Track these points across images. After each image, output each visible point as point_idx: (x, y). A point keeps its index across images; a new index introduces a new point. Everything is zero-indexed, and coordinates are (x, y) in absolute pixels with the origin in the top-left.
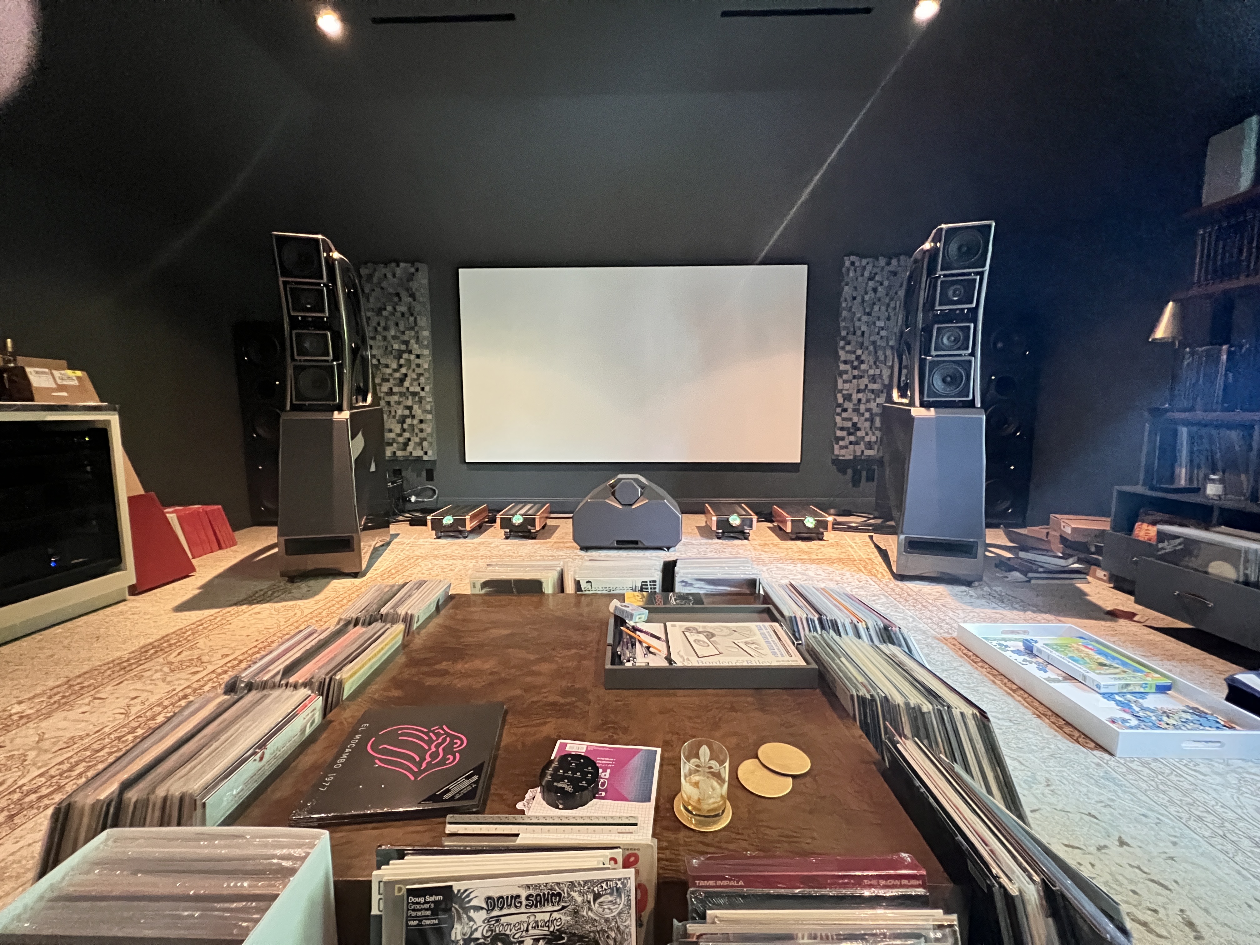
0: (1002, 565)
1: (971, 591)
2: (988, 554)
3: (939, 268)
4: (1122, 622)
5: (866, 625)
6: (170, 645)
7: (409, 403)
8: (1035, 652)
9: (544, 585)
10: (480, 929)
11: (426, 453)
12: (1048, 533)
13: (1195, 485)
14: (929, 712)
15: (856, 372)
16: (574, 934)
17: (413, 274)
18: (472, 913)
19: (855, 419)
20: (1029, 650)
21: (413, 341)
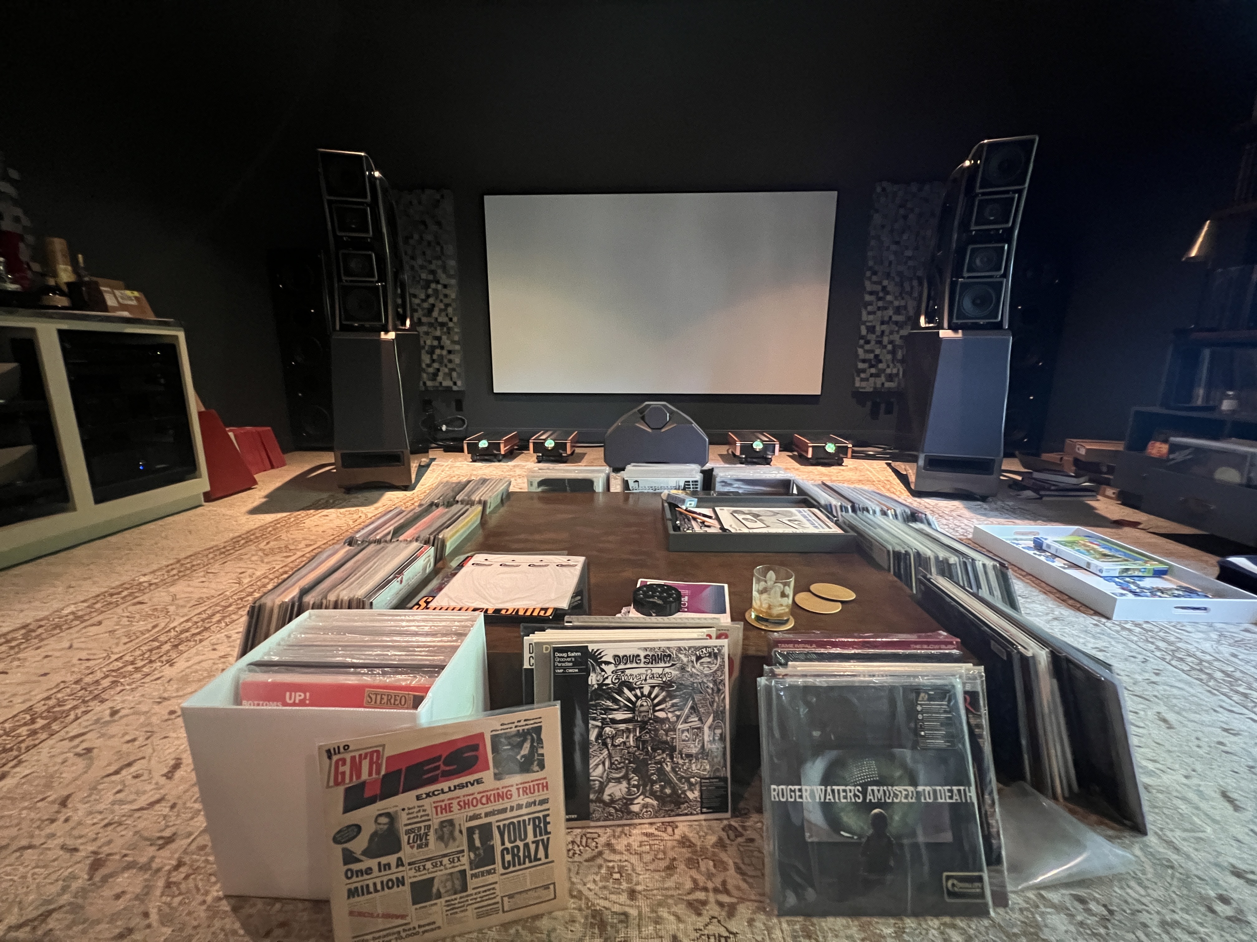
0: (1014, 485)
1: (985, 506)
2: (1002, 478)
3: (978, 185)
4: (1127, 529)
5: (895, 511)
6: (257, 538)
7: (438, 333)
8: (1044, 547)
9: (595, 484)
10: (610, 678)
11: (455, 384)
12: (1061, 458)
13: (1211, 403)
14: (955, 564)
15: (880, 304)
16: (682, 684)
17: (438, 201)
18: (603, 666)
19: (877, 352)
20: (1039, 546)
21: (440, 271)
